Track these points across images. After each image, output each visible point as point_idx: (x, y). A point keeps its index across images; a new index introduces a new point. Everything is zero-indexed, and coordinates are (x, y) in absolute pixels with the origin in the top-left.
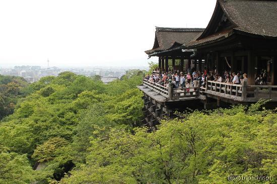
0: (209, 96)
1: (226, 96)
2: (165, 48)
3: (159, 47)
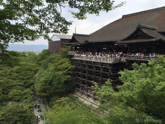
0: (129, 61)
2: (81, 43)
3: (78, 42)
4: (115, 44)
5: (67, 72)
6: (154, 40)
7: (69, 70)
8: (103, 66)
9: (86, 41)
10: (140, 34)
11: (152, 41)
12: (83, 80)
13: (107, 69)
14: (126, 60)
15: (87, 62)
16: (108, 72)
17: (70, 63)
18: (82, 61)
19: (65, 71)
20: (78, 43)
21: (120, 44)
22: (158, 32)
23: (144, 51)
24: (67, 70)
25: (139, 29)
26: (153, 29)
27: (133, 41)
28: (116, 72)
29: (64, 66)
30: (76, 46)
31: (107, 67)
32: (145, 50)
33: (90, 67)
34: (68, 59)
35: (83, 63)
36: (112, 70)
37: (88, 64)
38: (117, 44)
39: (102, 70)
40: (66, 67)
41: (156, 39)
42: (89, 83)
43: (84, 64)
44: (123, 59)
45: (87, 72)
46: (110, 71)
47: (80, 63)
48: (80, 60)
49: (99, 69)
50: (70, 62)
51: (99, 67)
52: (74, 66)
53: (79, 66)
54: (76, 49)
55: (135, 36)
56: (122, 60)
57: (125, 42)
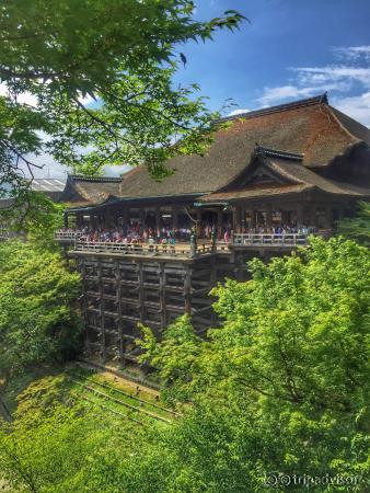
1: (276, 245)
2: (95, 202)
3: (86, 201)
4: (196, 204)
5: (54, 295)
6: (298, 189)
7: (62, 289)
8: (166, 271)
9: (111, 197)
10: (261, 175)
11: (295, 193)
12: (107, 316)
13: (179, 276)
14: (231, 247)
15: (117, 259)
16: (181, 284)
17: (64, 266)
18: (100, 258)
19: (49, 294)
20: (87, 204)
21: (209, 201)
22: (308, 167)
23: (274, 219)
24: (54, 291)
25: (258, 160)
26: (294, 160)
27: (245, 194)
28: (204, 283)
29: (43, 276)
30: (79, 214)
31: (179, 272)
32: (278, 218)
33: (128, 275)
34: (57, 255)
35: (105, 265)
36: (193, 279)
37: (121, 267)
38: (200, 204)
39: (162, 281)
40: (51, 279)
41: (304, 188)
42: (126, 322)
43: (109, 266)
44: (223, 247)
45: (118, 290)
46: (186, 282)
47: (96, 264)
48: (95, 256)
49: (153, 277)
50: (63, 262)
51: (154, 274)
52: (76, 277)
53: (94, 274)
54: (80, 223)
55: (249, 179)
56: (219, 248)
57: (223, 198)
